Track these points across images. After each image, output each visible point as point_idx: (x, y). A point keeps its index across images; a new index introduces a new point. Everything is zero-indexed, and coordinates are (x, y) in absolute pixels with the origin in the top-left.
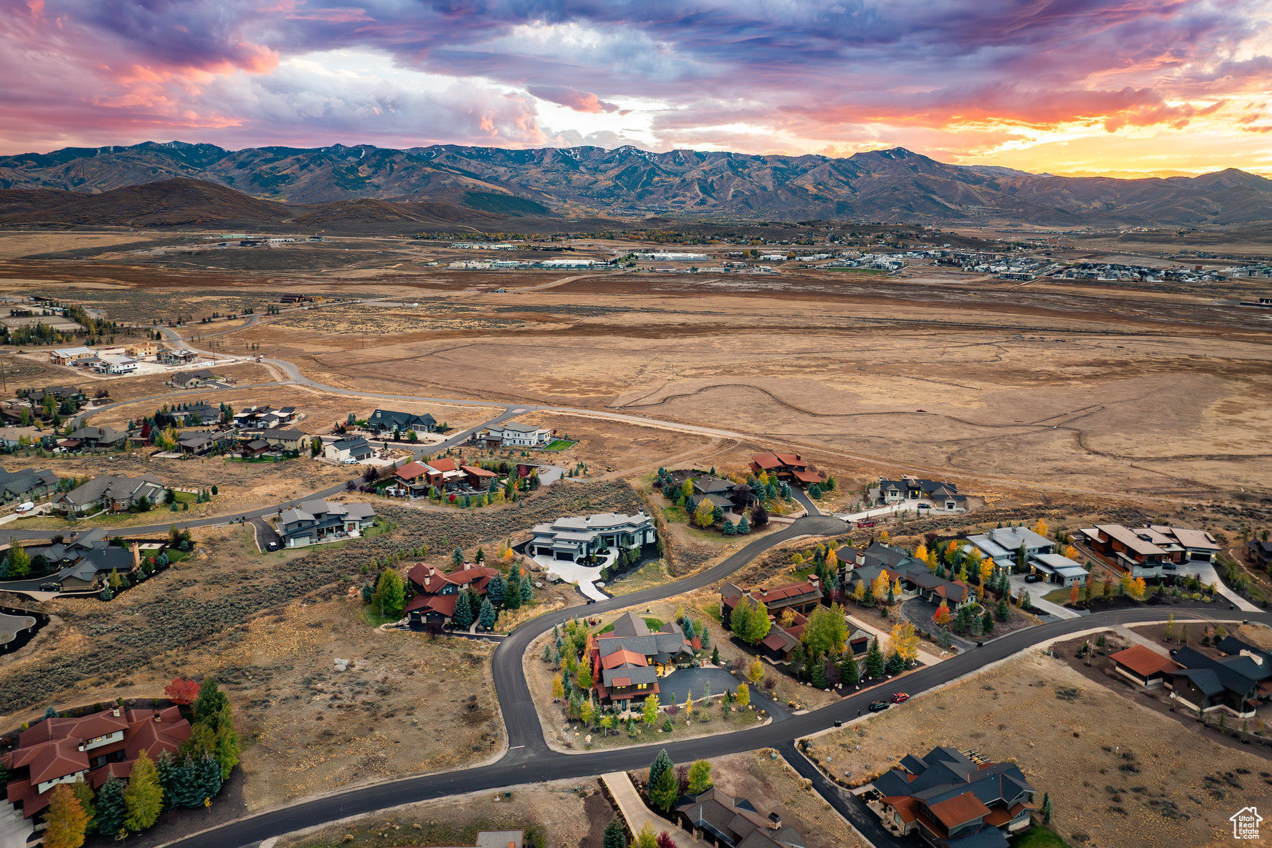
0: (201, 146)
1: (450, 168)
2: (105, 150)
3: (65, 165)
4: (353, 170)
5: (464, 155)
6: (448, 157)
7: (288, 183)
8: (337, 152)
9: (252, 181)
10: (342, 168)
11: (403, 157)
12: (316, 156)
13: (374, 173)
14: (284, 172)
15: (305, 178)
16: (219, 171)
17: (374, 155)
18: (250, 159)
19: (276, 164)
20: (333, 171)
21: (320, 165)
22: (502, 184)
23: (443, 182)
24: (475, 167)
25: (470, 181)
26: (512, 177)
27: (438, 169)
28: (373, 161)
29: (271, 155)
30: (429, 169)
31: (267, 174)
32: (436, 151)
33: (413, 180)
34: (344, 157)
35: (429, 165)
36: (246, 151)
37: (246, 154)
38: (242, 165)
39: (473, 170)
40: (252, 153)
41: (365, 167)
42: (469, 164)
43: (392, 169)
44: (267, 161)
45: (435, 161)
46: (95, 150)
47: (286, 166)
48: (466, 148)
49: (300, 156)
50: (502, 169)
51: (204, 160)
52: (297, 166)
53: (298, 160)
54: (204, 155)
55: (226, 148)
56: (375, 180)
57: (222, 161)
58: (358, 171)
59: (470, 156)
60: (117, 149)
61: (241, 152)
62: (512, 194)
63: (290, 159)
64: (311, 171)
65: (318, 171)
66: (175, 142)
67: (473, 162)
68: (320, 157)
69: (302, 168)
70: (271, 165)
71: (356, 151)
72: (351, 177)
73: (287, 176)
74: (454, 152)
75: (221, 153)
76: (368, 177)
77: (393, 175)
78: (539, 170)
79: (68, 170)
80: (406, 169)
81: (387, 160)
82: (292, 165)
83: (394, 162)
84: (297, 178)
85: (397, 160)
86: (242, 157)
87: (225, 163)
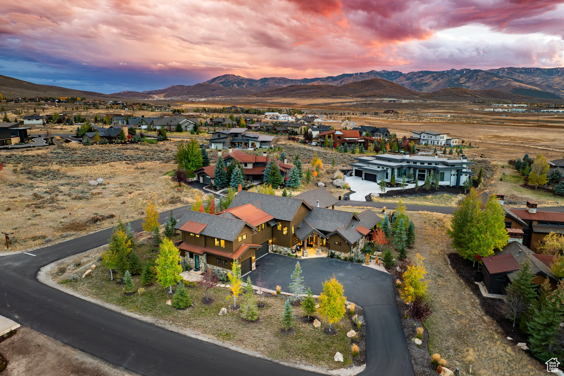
0: (393, 72)
1: (508, 78)
2: (356, 74)
3: (341, 80)
4: (458, 80)
5: (517, 72)
6: (508, 73)
7: (427, 86)
8: (452, 72)
9: (412, 86)
10: (452, 79)
11: (482, 73)
12: (441, 74)
13: (467, 81)
14: (426, 81)
15: (435, 84)
16: (399, 82)
17: (469, 72)
18: (412, 76)
19: (423, 78)
20: (448, 80)
21: (442, 78)
22: (536, 85)
23: (502, 85)
24: (522, 78)
25: (517, 84)
26: (543, 82)
27: (501, 78)
28: (468, 75)
29: (421, 74)
30: (496, 79)
31: (418, 82)
32: (502, 70)
33: (486, 84)
34: (455, 74)
35: (497, 77)
36: (411, 73)
37: (411, 74)
38: (408, 79)
39: (520, 79)
40: (414, 74)
41: (464, 78)
42: (519, 76)
43: (477, 79)
44: (419, 77)
45: (501, 75)
46: (353, 74)
47: (427, 79)
48: (519, 69)
49: (434, 74)
50: (538, 78)
51: (394, 78)
52: (432, 79)
53: (433, 76)
54: (394, 76)
55: (403, 73)
56: (467, 84)
58: (460, 80)
59: (521, 72)
60: (361, 73)
61: (409, 74)
62: (540, 90)
63: (429, 76)
64: (438, 81)
65: (441, 81)
66: (384, 71)
67: (522, 75)
68: (443, 74)
69: (434, 80)
70: (421, 79)
71: (462, 71)
72: (456, 83)
73: (427, 83)
74: (512, 70)
75: (400, 74)
76: (464, 83)
77: (477, 82)
78: (561, 78)
79: (342, 82)
80: (484, 78)
81: (475, 75)
82: (430, 78)
83: (479, 76)
84: (431, 84)
85: (480, 75)
86: (409, 75)
87: (402, 78)
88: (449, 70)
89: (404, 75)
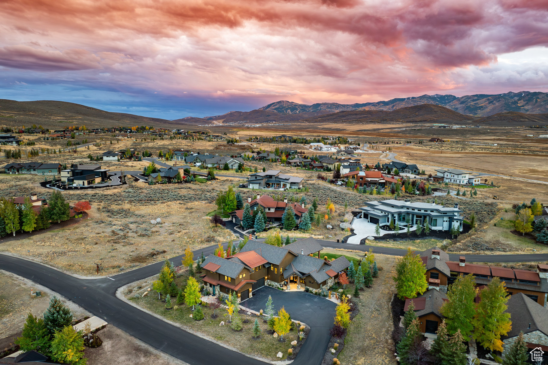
0: (447, 96)
2: (408, 98)
3: (393, 105)
4: (515, 103)
7: (482, 110)
8: (510, 95)
9: (466, 109)
10: (510, 102)
11: (543, 95)
12: (498, 98)
13: (526, 104)
14: (481, 105)
15: (490, 107)
16: (452, 106)
17: (528, 95)
18: (466, 100)
19: (478, 101)
20: (505, 104)
21: (499, 101)
28: (527, 98)
29: (476, 98)
31: (473, 106)
34: (512, 97)
36: (465, 96)
37: (465, 98)
38: (462, 103)
40: (468, 97)
41: (522, 101)
43: (536, 101)
44: (474, 100)
46: (405, 99)
47: (482, 102)
49: (490, 98)
51: (447, 101)
52: (488, 102)
53: (488, 99)
54: (447, 99)
55: (457, 96)
56: (526, 107)
57: (454, 101)
58: (518, 103)
60: (413, 98)
61: (463, 97)
63: (484, 99)
64: (494, 104)
65: (497, 104)
66: (436, 95)
68: (499, 98)
69: (489, 103)
70: (475, 102)
71: (520, 93)
72: (514, 106)
73: (482, 107)
75: (454, 98)
76: (523, 106)
77: (537, 105)
79: (393, 106)
80: (545, 101)
81: (534, 97)
82: (485, 102)
83: (538, 98)
84: (487, 107)
85: (540, 97)
86: (463, 99)
87: (455, 102)
88: (506, 93)
89: (458, 99)
